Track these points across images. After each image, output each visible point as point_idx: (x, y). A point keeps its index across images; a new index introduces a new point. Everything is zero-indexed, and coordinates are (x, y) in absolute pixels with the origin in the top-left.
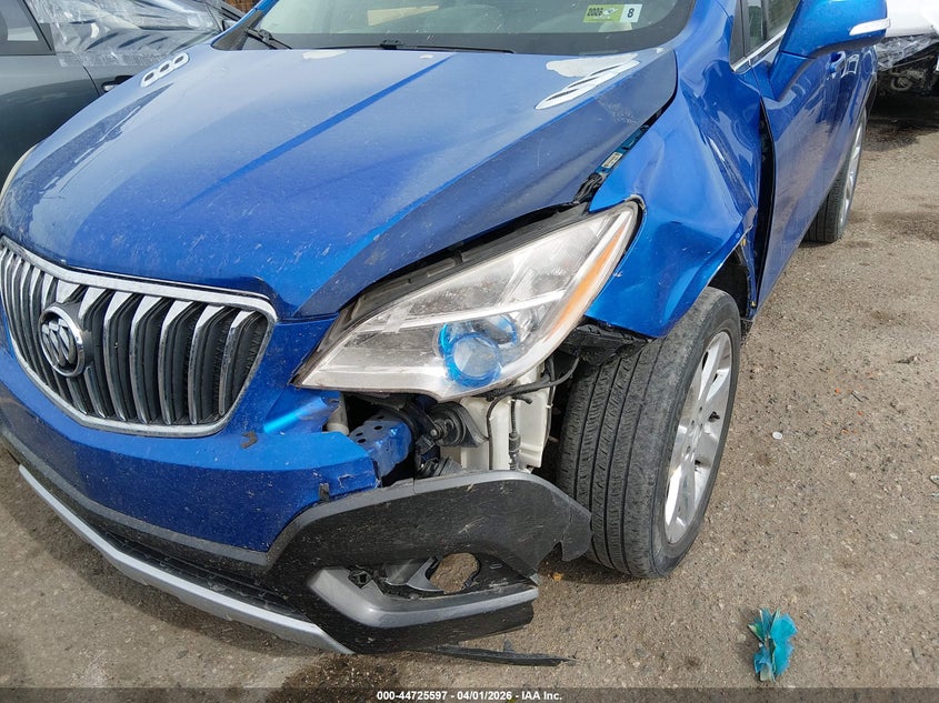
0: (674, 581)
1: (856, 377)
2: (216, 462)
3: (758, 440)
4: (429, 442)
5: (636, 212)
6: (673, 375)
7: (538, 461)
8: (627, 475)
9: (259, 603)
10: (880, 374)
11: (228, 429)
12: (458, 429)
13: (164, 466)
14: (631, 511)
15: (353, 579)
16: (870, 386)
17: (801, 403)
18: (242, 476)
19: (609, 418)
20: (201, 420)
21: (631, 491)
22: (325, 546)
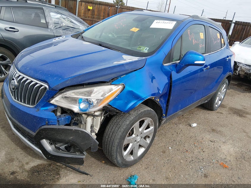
0: (128, 170)
1: (198, 141)
2: (31, 113)
3: (165, 148)
4: (73, 121)
5: (123, 87)
6: (128, 122)
7: (97, 132)
8: (114, 140)
9: (33, 144)
10: (204, 142)
11: (35, 107)
12: (79, 120)
13: (23, 111)
14: (113, 148)
15: (50, 143)
16: (200, 144)
17: (181, 143)
18: (35, 117)
19: (114, 127)
20: (32, 105)
21: (114, 143)
22: (44, 134)
